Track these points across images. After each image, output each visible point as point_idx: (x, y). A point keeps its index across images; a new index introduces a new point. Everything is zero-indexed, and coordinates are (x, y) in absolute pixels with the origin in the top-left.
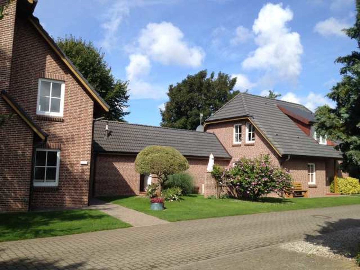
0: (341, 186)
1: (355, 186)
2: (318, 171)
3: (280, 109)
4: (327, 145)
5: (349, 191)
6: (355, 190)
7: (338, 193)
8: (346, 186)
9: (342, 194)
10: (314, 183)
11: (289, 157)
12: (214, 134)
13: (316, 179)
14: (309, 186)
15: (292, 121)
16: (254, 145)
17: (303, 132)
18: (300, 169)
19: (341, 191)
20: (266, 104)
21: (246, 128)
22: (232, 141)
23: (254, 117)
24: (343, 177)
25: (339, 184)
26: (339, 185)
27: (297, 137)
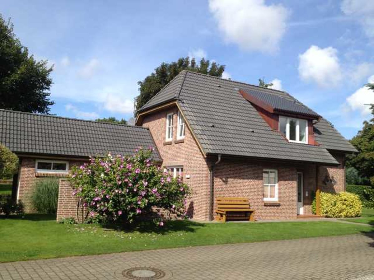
0: (325, 205)
1: (352, 205)
2: (282, 182)
3: (242, 94)
4: (308, 144)
5: (340, 212)
6: (351, 211)
7: (322, 215)
8: (335, 205)
9: (327, 217)
10: (275, 199)
11: (219, 158)
12: (148, 129)
13: (280, 192)
14: (264, 203)
15: (255, 110)
16: (183, 142)
17: (267, 125)
18: (248, 178)
19: (326, 213)
20: (220, 86)
21: (178, 117)
22: (165, 138)
23: (185, 101)
24: (337, 192)
25: (322, 201)
26: (322, 203)
27: (251, 130)
